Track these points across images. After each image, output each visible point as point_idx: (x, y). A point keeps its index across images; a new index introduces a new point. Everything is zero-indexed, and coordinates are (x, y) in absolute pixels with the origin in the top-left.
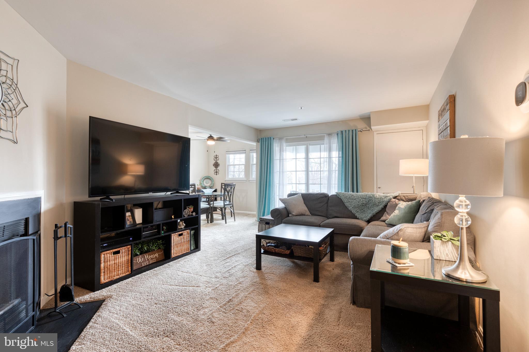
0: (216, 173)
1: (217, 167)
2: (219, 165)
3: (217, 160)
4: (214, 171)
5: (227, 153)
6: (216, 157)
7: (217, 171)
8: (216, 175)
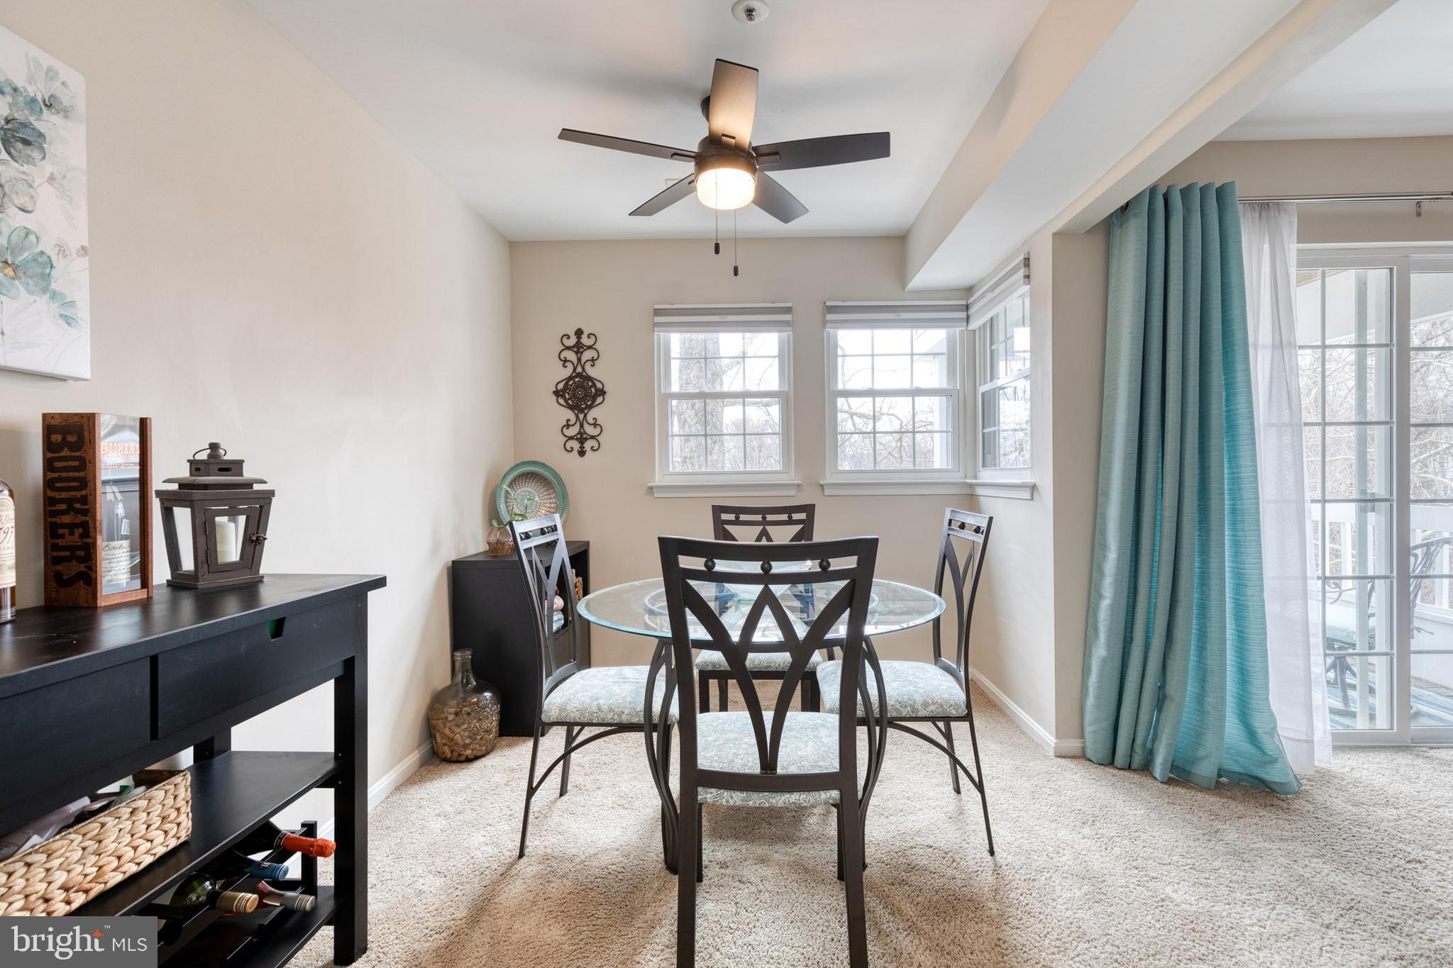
0: (575, 445)
1: (587, 405)
2: (602, 392)
3: (583, 364)
4: (565, 431)
5: (658, 319)
6: (574, 346)
7: (585, 433)
8: (575, 453)
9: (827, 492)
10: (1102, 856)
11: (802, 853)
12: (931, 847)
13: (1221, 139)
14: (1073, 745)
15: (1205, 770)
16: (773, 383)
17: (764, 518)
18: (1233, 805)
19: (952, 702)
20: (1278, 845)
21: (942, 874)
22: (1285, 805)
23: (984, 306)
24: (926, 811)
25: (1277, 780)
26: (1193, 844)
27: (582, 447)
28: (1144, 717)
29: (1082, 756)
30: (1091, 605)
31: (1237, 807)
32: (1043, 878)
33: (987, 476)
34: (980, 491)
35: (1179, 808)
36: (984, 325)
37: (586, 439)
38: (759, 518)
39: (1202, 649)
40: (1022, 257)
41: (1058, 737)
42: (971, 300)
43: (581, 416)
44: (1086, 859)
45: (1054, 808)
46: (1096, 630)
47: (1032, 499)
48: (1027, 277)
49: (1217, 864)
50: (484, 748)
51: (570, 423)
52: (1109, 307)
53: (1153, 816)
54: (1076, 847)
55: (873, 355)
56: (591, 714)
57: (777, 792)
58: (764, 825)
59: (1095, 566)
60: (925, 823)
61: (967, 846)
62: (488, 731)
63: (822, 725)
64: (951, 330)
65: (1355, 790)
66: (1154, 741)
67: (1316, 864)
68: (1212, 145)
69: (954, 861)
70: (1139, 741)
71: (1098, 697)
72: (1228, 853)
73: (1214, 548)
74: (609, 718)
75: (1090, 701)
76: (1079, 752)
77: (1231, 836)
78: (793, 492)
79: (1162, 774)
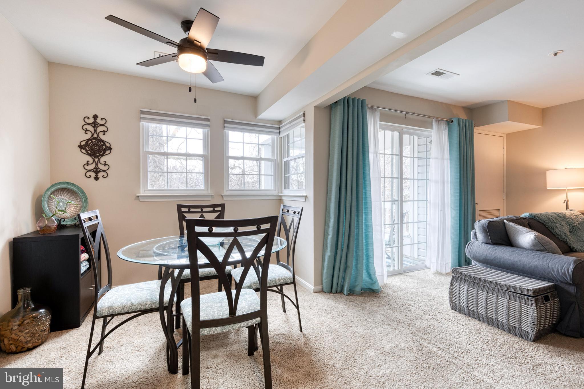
0: (92, 174)
1: (100, 154)
2: (110, 148)
3: (98, 133)
4: (86, 167)
5: (142, 116)
6: (92, 123)
7: (99, 168)
8: (92, 178)
9: (225, 199)
10: (335, 323)
11: (231, 349)
12: (280, 334)
13: (368, 86)
14: (319, 287)
15: (358, 289)
16: (200, 151)
17: (202, 210)
18: (366, 298)
19: (289, 278)
20: (380, 308)
21: (286, 343)
22: (378, 296)
23: (286, 129)
24: (275, 321)
25: (376, 288)
26: (359, 313)
27: (97, 176)
28: (341, 275)
29: (322, 291)
30: (325, 238)
31: (367, 299)
32: (319, 335)
33: (286, 192)
34: (284, 198)
35: (353, 302)
36: (285, 136)
37: (99, 172)
38: (199, 210)
39: (357, 250)
40: (302, 113)
41: (314, 286)
42: (281, 126)
43: (96, 160)
44: (331, 325)
45: (317, 311)
46: (327, 246)
47: (305, 201)
48: (304, 120)
49: (366, 318)
50: (40, 341)
51: (89, 163)
52: (331, 135)
53: (346, 307)
54: (327, 322)
55: (243, 143)
56: (128, 308)
57: (235, 323)
58: (212, 342)
59: (326, 224)
60: (276, 326)
61: (293, 331)
62: (44, 331)
63: (245, 294)
64: (273, 136)
65: (393, 288)
66: (343, 282)
67: (389, 311)
68: (365, 87)
69: (289, 337)
70: (339, 283)
71: (327, 270)
72: (368, 314)
73: (360, 217)
74: (139, 308)
75: (325, 271)
76: (321, 290)
77: (368, 308)
78: (210, 199)
79: (347, 293)
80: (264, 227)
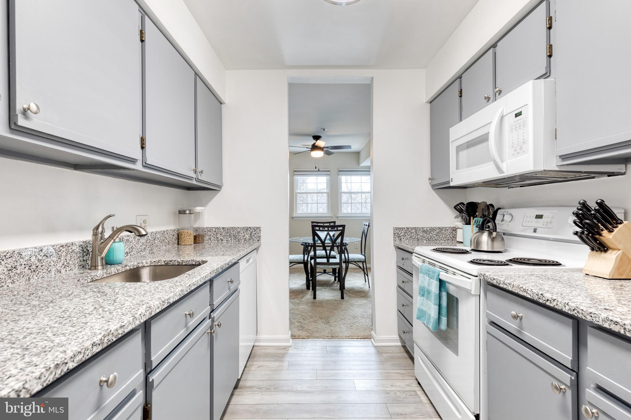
5: (295, 173)
9: (339, 219)
16: (325, 190)
19: (362, 259)
24: (358, 284)
55: (351, 182)
61: (365, 287)
78: (330, 219)
80: (339, 228)
